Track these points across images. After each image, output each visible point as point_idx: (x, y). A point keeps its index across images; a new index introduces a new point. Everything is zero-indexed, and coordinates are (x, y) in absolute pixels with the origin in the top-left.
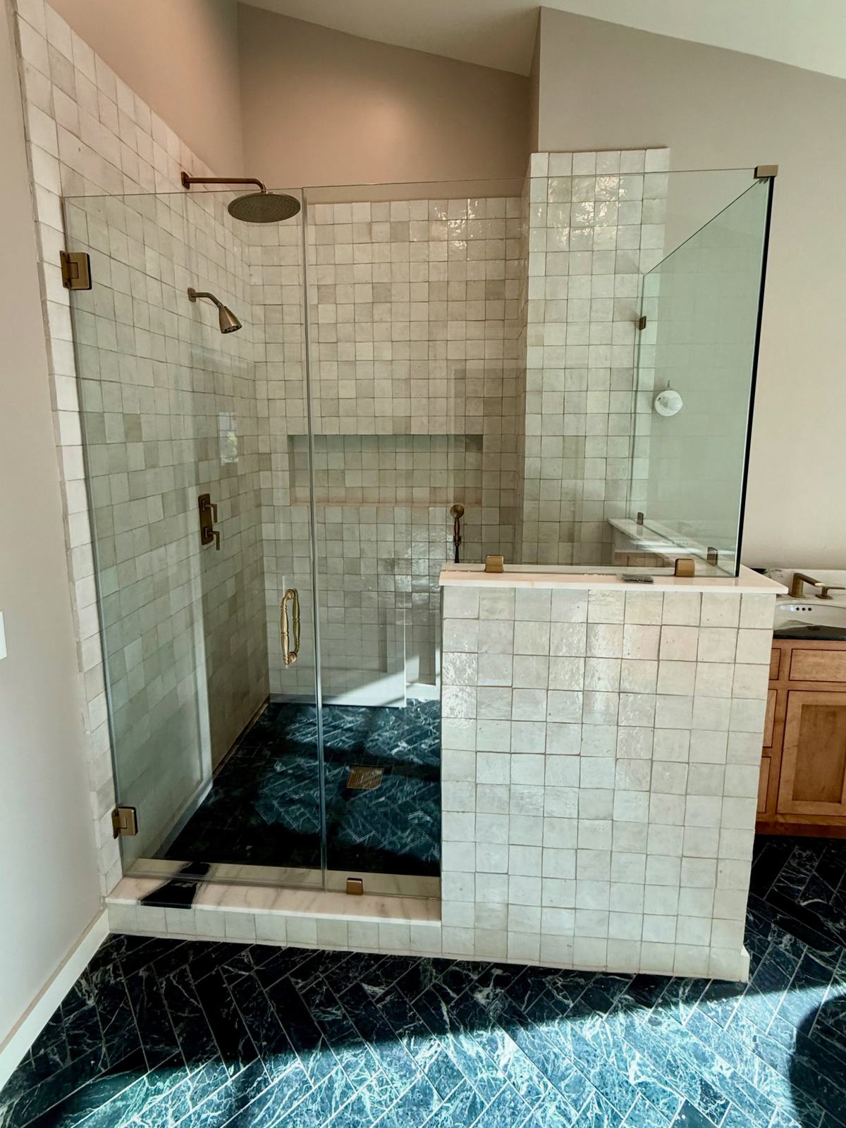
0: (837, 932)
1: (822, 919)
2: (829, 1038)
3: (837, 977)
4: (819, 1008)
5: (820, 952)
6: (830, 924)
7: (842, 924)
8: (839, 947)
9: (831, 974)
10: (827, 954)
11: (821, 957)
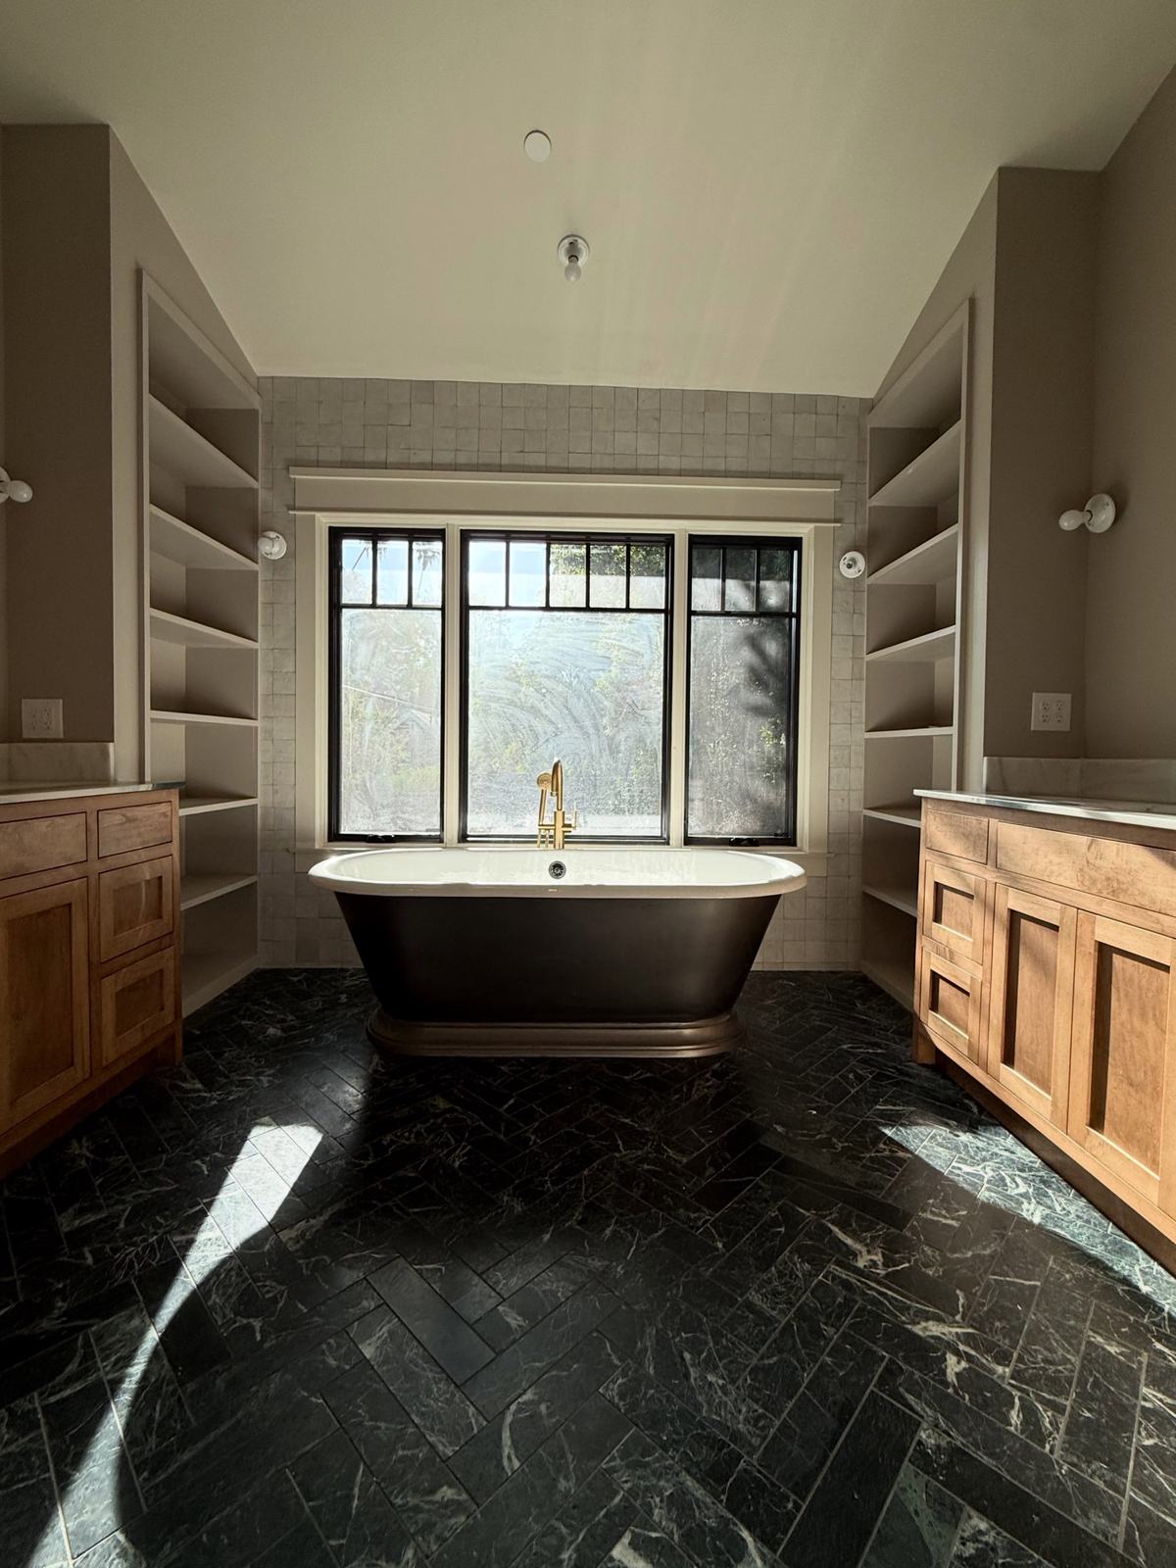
0: (63, 1322)
1: (26, 1333)
2: (169, 1466)
3: (110, 1376)
4: (123, 1450)
5: (61, 1376)
6: (45, 1324)
7: (60, 1304)
8: (81, 1338)
9: (99, 1384)
10: (72, 1367)
11: (69, 1381)
